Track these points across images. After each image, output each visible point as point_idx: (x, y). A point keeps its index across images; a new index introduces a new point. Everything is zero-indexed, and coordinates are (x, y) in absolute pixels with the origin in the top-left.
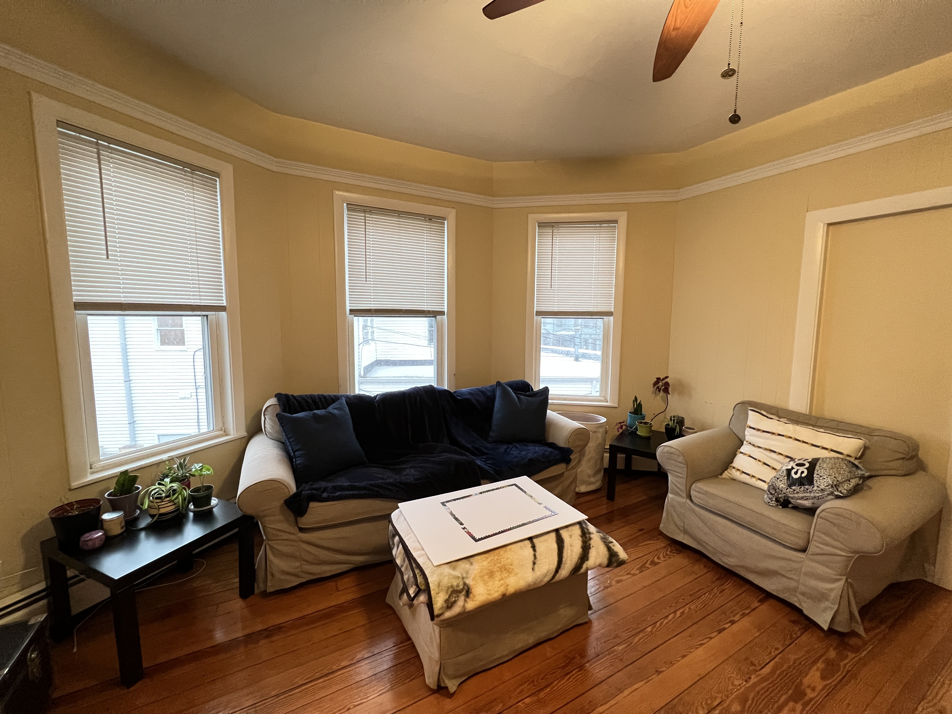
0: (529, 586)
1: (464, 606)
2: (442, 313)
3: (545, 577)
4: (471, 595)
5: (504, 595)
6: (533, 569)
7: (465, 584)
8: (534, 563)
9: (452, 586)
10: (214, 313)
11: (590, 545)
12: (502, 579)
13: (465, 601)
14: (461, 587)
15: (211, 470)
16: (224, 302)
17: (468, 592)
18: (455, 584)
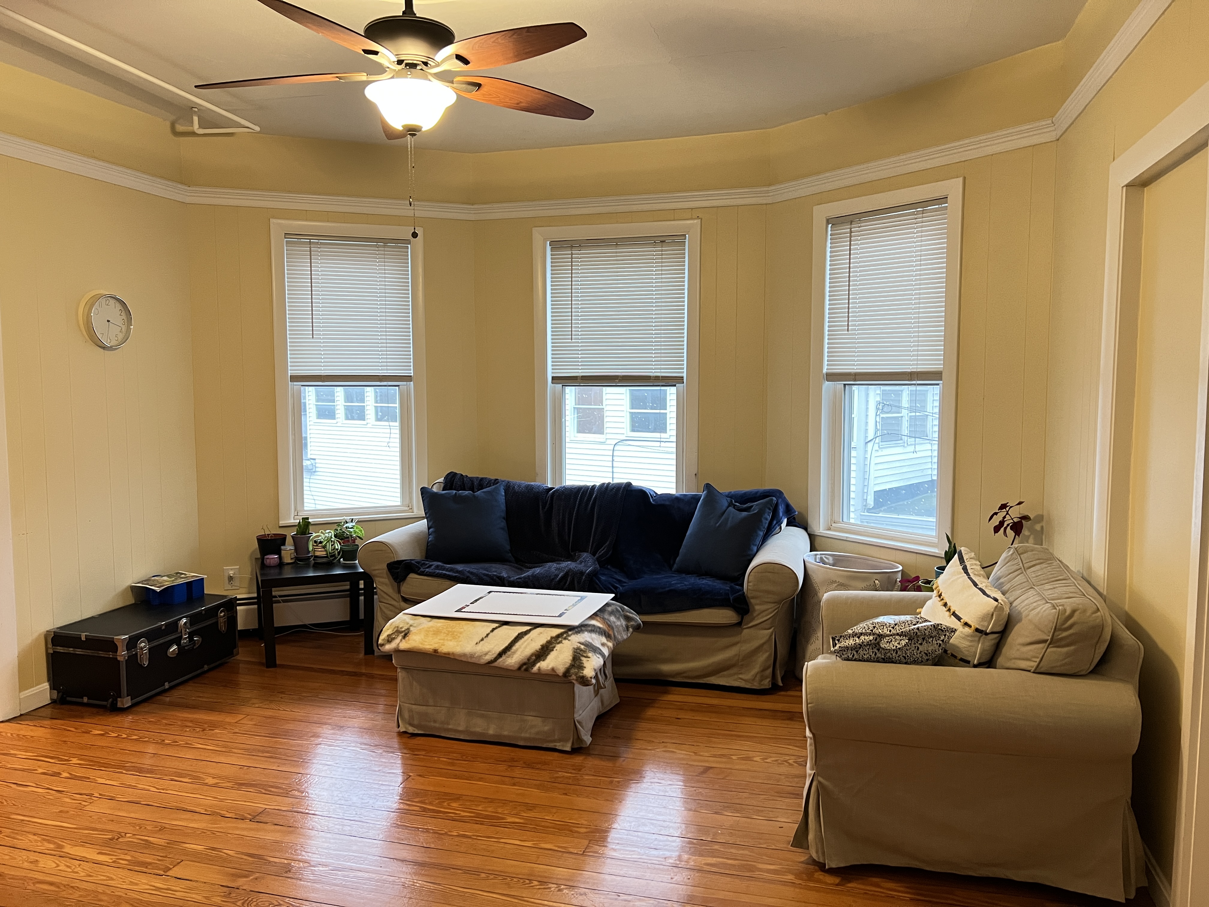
0: (465, 655)
1: (398, 644)
2: (680, 379)
3: (486, 654)
4: (407, 638)
5: (436, 651)
6: (477, 644)
7: (408, 629)
8: (482, 640)
9: (398, 627)
10: (405, 383)
11: (554, 647)
12: (444, 639)
13: (401, 640)
14: (403, 629)
15: (363, 532)
16: (412, 371)
17: (406, 634)
18: (401, 626)
